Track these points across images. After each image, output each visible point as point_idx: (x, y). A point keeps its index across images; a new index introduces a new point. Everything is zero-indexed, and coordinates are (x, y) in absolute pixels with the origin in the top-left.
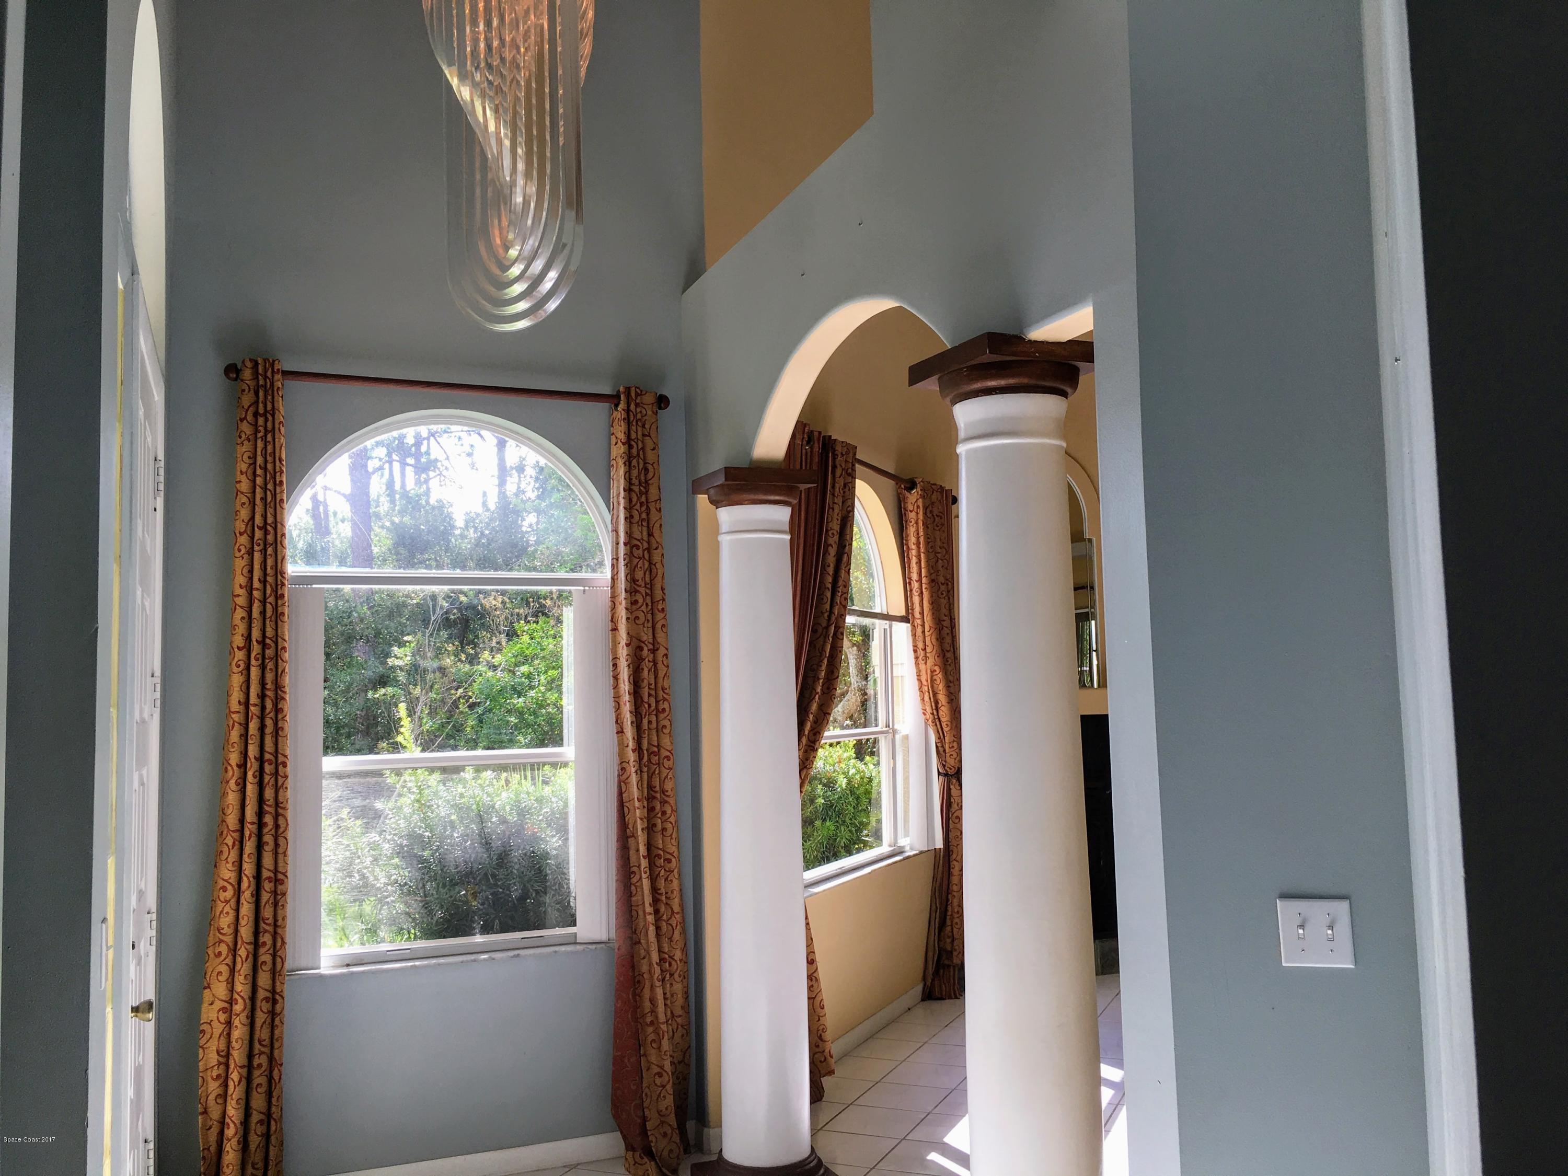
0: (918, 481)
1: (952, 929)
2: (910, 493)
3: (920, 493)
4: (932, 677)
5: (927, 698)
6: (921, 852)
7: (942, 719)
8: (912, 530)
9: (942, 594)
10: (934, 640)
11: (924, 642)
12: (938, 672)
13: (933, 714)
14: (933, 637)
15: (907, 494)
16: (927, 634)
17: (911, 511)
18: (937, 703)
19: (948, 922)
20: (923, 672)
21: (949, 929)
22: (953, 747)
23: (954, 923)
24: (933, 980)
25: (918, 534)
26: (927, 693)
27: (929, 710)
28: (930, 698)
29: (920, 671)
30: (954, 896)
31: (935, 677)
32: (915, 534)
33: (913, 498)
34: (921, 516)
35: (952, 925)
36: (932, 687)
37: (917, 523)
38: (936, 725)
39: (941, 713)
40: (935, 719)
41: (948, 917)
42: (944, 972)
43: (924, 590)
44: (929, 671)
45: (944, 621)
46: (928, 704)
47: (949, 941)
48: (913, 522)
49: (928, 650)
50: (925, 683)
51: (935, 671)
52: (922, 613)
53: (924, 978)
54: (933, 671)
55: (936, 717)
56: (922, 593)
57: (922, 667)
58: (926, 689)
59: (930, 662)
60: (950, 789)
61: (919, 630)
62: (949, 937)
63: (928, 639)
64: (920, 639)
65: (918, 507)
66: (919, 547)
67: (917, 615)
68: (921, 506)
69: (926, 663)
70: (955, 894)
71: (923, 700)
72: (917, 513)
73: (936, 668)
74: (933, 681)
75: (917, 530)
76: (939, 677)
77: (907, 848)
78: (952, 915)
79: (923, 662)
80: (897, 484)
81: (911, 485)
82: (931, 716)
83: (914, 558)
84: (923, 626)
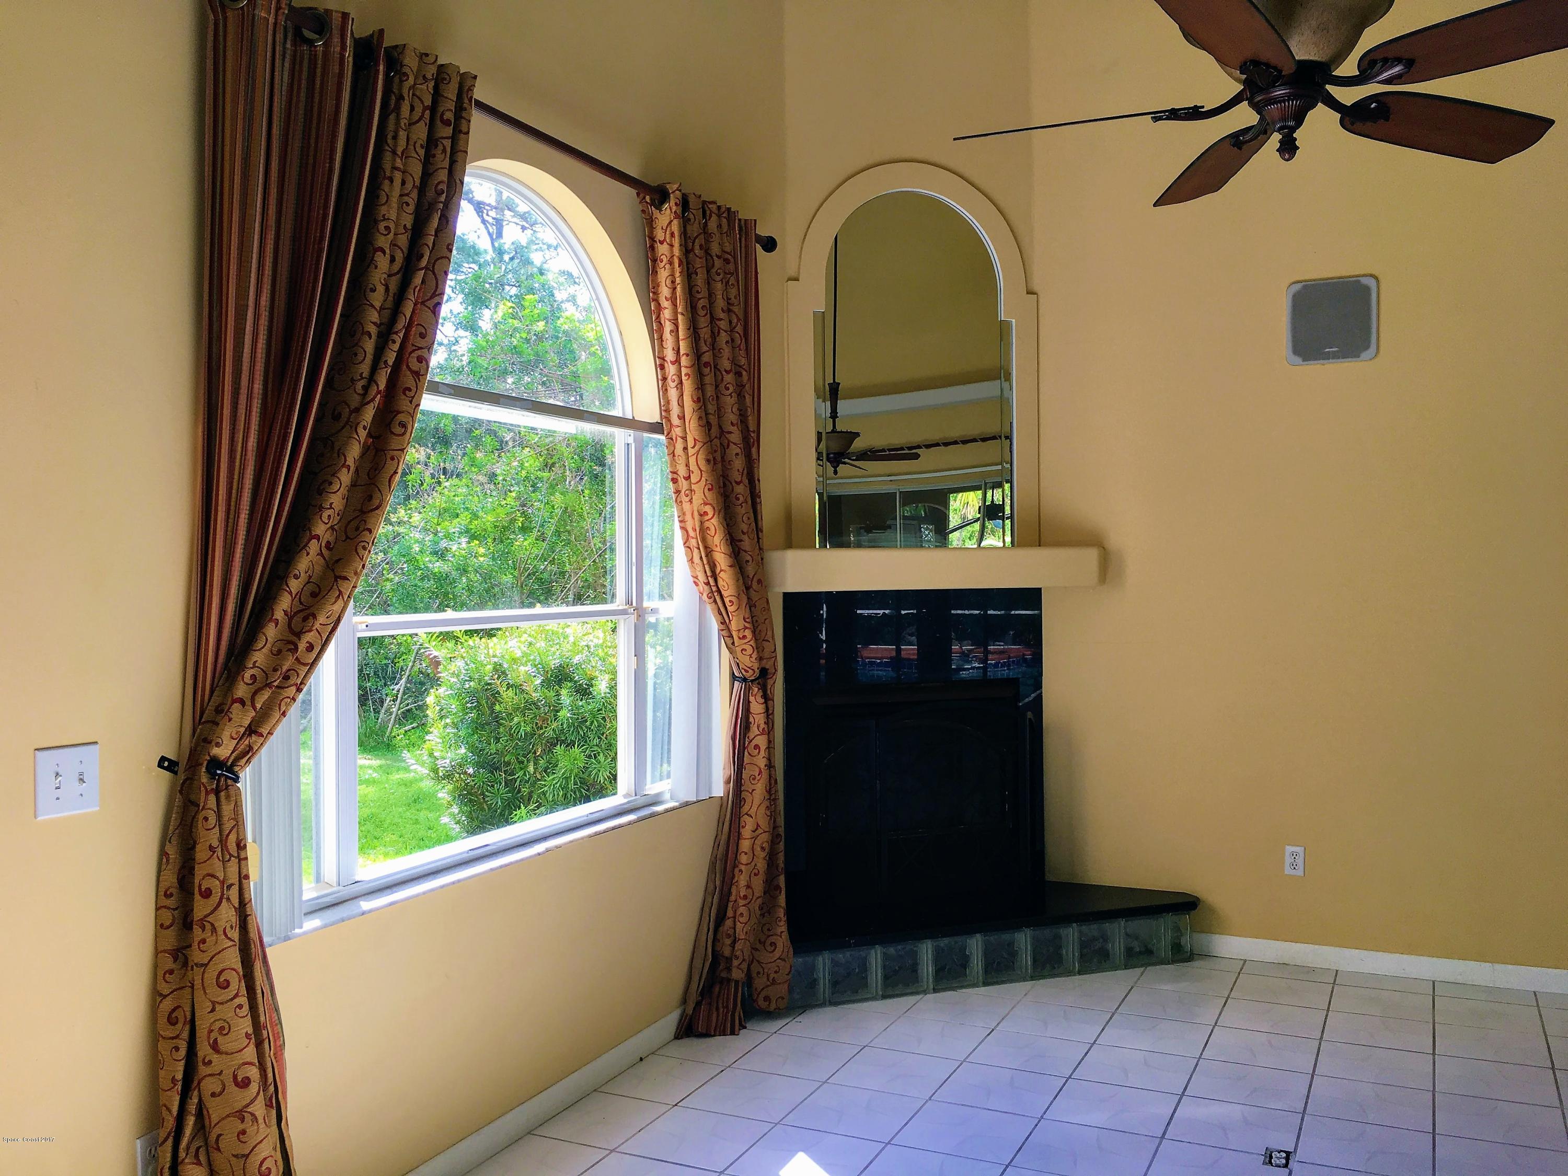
0: (672, 188)
1: (735, 922)
2: (661, 211)
3: (674, 208)
4: (702, 523)
5: (696, 559)
6: (687, 804)
7: (723, 592)
8: (663, 275)
9: (728, 389)
10: (702, 463)
11: (687, 465)
12: (710, 515)
13: (708, 584)
14: (701, 457)
15: (656, 213)
16: (691, 451)
17: (661, 243)
18: (713, 566)
19: (730, 913)
20: (688, 517)
21: (729, 923)
22: (744, 637)
23: (738, 913)
24: (698, 1004)
25: (673, 282)
26: (696, 551)
27: (702, 578)
28: (701, 558)
29: (684, 514)
30: (741, 871)
31: (707, 524)
32: (669, 282)
33: (666, 217)
34: (677, 251)
35: (734, 917)
36: (704, 540)
37: (671, 263)
38: (715, 601)
39: (720, 583)
40: (712, 592)
41: (730, 904)
42: (720, 988)
43: (684, 378)
44: (696, 514)
45: (731, 433)
46: (699, 569)
47: (728, 942)
48: (665, 260)
49: (694, 479)
50: (692, 533)
51: (706, 513)
52: (682, 417)
53: (684, 1001)
54: (703, 514)
55: (714, 589)
56: (681, 383)
57: (687, 506)
58: (695, 545)
59: (698, 498)
60: (749, 702)
61: (679, 445)
62: (729, 936)
63: (692, 461)
64: (681, 462)
65: (672, 235)
66: (675, 305)
67: (675, 421)
68: (677, 234)
69: (691, 501)
70: (743, 868)
71: (691, 560)
72: (672, 246)
73: (708, 509)
74: (703, 531)
75: (672, 275)
76: (714, 524)
77: (667, 796)
78: (736, 901)
79: (687, 499)
80: (638, 194)
81: (660, 195)
82: (706, 587)
83: (668, 323)
84: (684, 438)
